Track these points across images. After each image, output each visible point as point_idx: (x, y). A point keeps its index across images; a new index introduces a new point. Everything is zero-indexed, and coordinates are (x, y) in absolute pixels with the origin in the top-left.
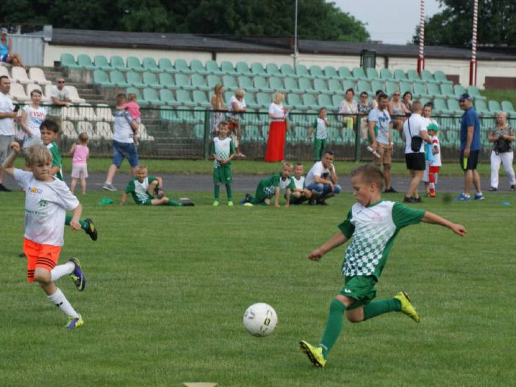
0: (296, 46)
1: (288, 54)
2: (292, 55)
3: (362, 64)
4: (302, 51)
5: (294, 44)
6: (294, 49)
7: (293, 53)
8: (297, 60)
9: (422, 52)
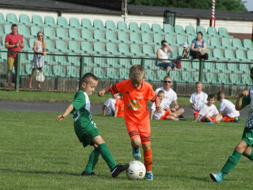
0: (126, 9)
1: (120, 15)
2: (123, 16)
3: (165, 21)
4: (130, 13)
5: (125, 7)
6: (124, 11)
7: (124, 14)
8: (126, 20)
9: (213, 13)
